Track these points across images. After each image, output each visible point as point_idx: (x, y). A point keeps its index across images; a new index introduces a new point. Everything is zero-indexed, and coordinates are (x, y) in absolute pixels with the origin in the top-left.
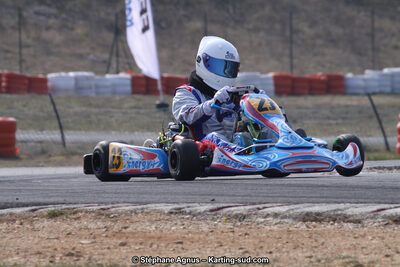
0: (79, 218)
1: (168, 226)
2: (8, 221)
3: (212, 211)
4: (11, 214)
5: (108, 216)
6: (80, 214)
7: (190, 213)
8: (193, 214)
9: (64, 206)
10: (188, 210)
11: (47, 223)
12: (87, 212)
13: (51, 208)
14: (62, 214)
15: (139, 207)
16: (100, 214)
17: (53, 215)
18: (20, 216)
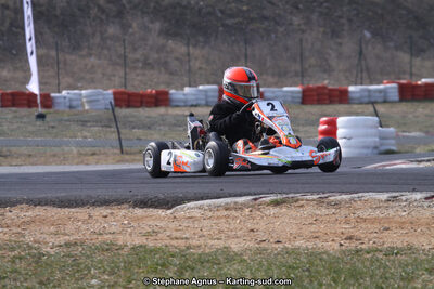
0: (302, 206)
1: (391, 213)
2: (236, 209)
3: (427, 198)
4: (236, 203)
5: (329, 204)
6: (301, 203)
7: (406, 201)
8: (410, 202)
9: (285, 196)
10: (404, 198)
11: (273, 211)
12: (307, 200)
13: (272, 197)
14: (285, 202)
15: (355, 195)
16: (320, 202)
17: (276, 203)
18: (245, 205)
